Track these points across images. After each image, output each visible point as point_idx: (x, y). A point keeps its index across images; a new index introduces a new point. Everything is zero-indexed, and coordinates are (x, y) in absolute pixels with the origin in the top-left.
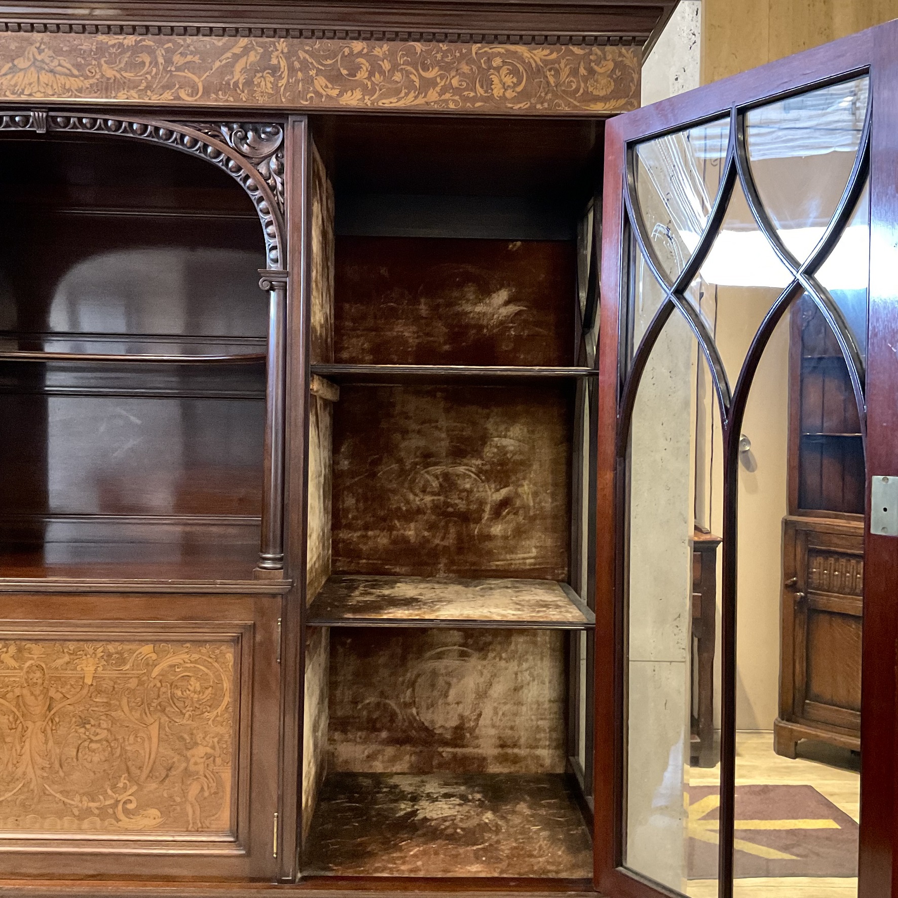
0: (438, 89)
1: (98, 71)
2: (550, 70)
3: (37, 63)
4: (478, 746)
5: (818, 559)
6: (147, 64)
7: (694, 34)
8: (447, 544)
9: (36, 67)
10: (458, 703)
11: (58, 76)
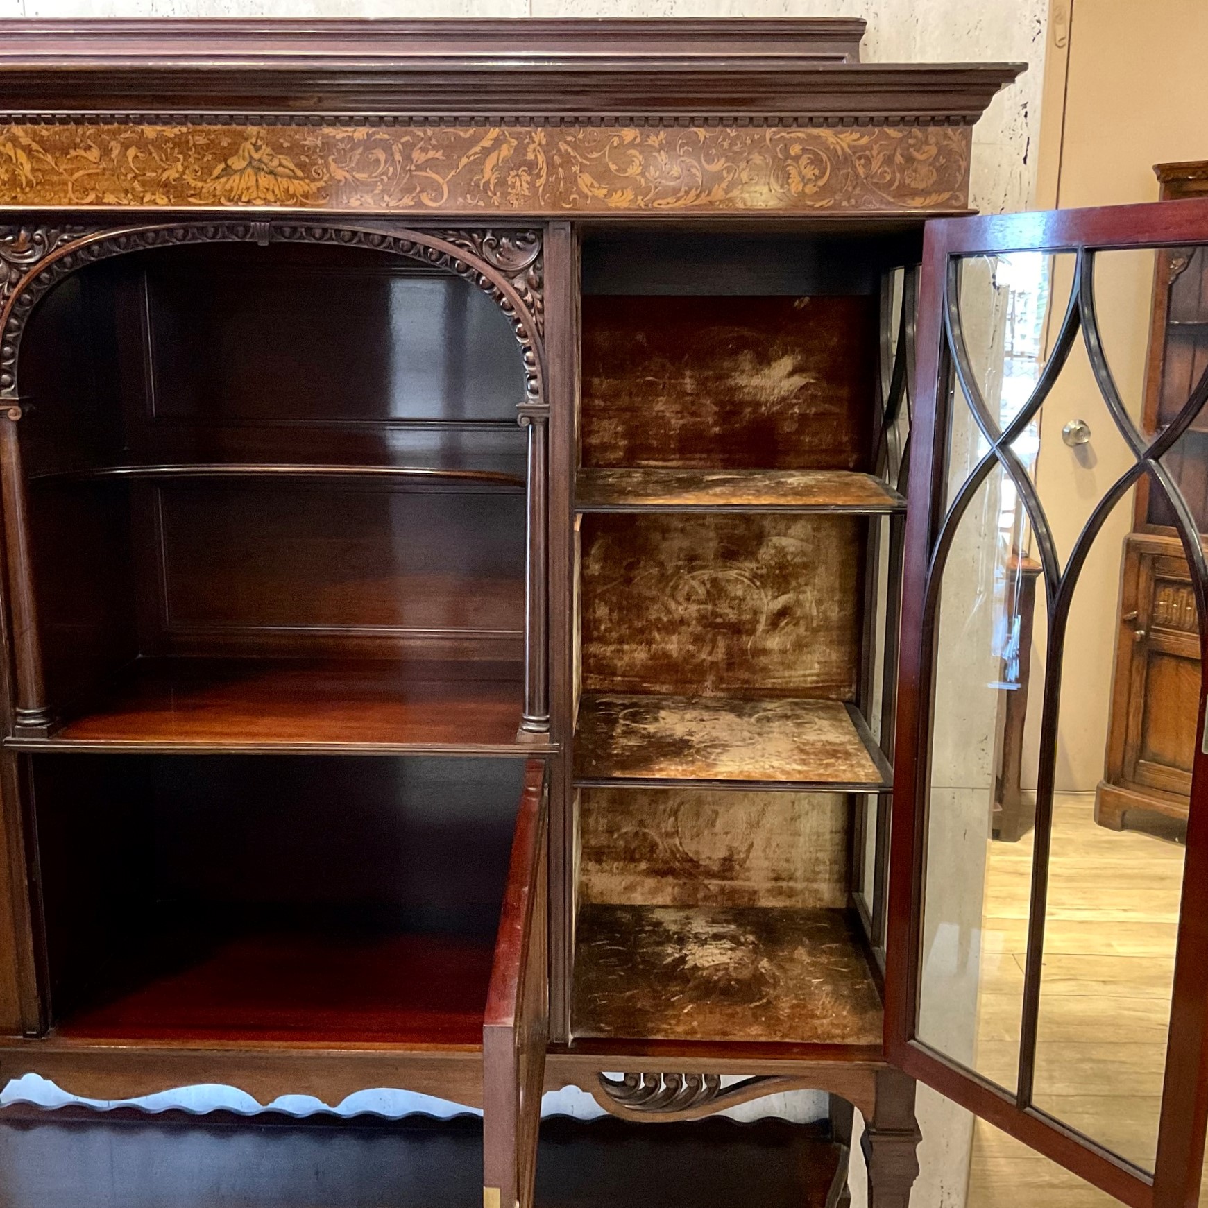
0: (724, 185)
1: (325, 170)
2: (860, 158)
3: (255, 163)
4: (748, 879)
5: (1167, 590)
6: (383, 162)
7: (1039, 22)
8: (715, 660)
9: (253, 167)
10: (727, 833)
11: (279, 179)
